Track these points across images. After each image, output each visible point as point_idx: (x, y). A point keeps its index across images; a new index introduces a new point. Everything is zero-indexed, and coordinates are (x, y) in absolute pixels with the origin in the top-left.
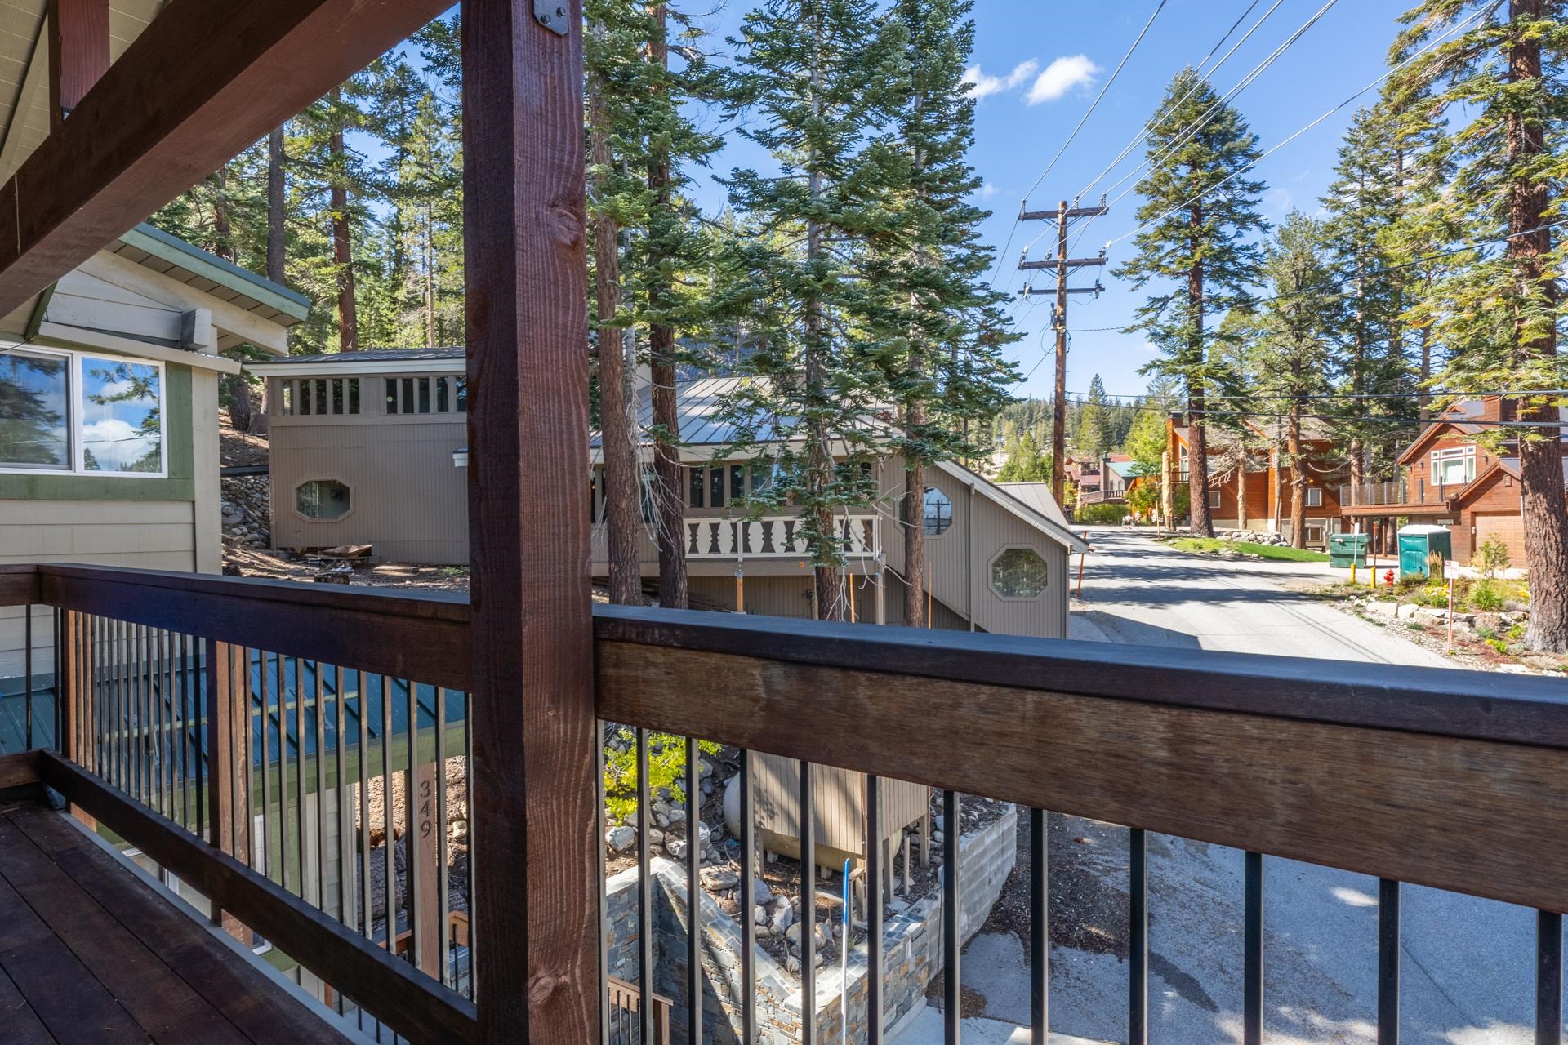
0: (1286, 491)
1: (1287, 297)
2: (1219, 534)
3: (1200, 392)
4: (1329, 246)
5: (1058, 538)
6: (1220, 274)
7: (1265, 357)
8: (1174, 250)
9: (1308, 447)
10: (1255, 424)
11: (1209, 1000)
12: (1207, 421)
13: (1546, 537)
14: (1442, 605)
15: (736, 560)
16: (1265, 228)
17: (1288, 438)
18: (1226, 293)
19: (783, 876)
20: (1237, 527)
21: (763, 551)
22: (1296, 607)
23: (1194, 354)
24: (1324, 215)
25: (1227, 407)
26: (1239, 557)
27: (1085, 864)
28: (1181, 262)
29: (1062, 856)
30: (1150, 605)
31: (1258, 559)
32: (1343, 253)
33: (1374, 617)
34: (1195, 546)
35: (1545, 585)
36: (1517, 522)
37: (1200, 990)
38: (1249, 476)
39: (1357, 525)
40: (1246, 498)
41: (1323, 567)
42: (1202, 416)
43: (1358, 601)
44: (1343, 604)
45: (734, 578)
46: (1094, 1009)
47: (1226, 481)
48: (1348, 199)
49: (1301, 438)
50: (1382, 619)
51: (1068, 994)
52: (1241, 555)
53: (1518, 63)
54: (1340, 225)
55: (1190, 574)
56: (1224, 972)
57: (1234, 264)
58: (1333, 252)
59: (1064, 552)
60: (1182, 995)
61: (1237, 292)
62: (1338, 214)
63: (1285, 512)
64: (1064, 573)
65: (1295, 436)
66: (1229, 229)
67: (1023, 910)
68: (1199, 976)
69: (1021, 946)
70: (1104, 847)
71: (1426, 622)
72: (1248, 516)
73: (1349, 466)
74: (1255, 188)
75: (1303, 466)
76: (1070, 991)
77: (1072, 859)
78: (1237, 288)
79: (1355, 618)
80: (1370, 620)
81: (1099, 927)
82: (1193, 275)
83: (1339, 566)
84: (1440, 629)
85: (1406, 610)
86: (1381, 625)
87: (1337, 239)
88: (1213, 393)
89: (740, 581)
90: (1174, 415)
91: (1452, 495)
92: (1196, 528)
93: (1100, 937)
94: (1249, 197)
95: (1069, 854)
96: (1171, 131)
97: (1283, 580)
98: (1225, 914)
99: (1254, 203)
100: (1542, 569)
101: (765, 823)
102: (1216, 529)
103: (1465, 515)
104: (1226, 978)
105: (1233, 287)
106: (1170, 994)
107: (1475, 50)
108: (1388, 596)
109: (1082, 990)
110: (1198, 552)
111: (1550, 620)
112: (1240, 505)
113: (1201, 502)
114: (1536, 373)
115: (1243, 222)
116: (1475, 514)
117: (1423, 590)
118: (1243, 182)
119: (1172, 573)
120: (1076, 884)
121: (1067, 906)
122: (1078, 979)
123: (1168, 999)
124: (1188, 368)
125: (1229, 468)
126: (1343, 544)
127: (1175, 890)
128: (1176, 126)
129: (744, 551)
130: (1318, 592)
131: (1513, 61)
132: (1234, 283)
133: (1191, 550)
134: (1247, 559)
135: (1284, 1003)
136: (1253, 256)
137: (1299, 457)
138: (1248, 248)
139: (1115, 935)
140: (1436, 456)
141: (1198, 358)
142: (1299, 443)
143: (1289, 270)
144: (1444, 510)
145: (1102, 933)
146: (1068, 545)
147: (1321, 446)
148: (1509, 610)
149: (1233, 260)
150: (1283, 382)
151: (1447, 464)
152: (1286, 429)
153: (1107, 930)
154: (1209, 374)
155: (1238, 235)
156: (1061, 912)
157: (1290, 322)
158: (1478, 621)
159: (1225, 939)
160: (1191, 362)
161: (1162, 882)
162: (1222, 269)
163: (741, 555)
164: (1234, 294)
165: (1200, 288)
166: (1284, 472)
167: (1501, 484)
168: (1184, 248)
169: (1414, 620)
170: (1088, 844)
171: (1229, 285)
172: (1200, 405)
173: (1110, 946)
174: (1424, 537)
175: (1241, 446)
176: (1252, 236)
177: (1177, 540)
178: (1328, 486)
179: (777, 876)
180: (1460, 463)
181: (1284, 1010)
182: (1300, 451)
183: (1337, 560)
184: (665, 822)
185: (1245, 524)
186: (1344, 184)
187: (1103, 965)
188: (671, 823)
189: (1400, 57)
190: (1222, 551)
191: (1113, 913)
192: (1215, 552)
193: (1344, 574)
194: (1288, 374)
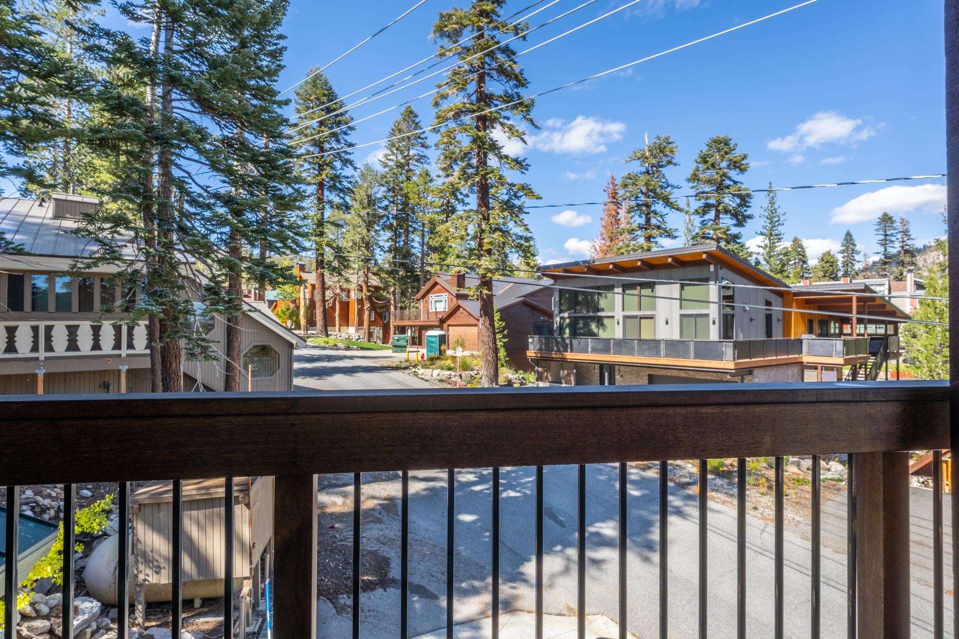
0: (361, 312)
1: (364, 208)
2: (330, 335)
3: (322, 255)
4: (383, 185)
5: (288, 338)
6: (333, 188)
7: (353, 238)
8: (309, 169)
9: (372, 289)
10: (348, 273)
11: (433, 594)
12: (326, 270)
13: (489, 337)
14: (450, 369)
15: (37, 359)
16: (355, 168)
17: (363, 284)
18: (337, 200)
19: (159, 619)
20: (335, 331)
21: (67, 350)
22: (388, 374)
23: (320, 231)
24: (382, 170)
25: (336, 264)
26: (348, 348)
27: (342, 541)
28: (314, 177)
29: (328, 540)
30: (317, 378)
31: (357, 349)
32: (389, 190)
33: (423, 377)
34: (325, 342)
35: (489, 358)
36: (474, 330)
37: (428, 591)
38: (341, 303)
39: (409, 331)
40: (340, 315)
41: (389, 353)
42: (323, 268)
43: (413, 370)
44: (407, 371)
45: (35, 376)
46: (385, 625)
47: (330, 305)
48: (391, 163)
49: (369, 284)
50: (427, 378)
51: (368, 622)
52: (349, 347)
53: (480, 123)
54: (388, 176)
55: (330, 358)
56: (433, 576)
57: (341, 184)
58: (384, 189)
59: (291, 346)
60: (421, 597)
61: (342, 200)
62: (387, 169)
63: (360, 323)
64: (290, 359)
65: (366, 282)
66: (338, 164)
67: (324, 581)
68: (423, 583)
69: (330, 604)
70: (348, 527)
71: (444, 378)
72: (340, 325)
73: (389, 301)
74: (351, 145)
75: (370, 298)
76: (368, 620)
77: (334, 540)
78: (343, 198)
79: (415, 378)
80: (422, 379)
81: (367, 575)
82: (319, 186)
83: (396, 352)
84: (450, 381)
85: (436, 372)
86: (427, 381)
87: (386, 182)
88: (329, 255)
89: (41, 378)
90: (300, 265)
91: (440, 317)
92: (319, 332)
93: (370, 581)
94: (349, 150)
95: (331, 537)
96: (309, 100)
97: (376, 360)
98: (421, 545)
99: (350, 154)
100: (488, 351)
101: (150, 579)
102: (329, 333)
103: (445, 325)
104: (435, 579)
105: (341, 198)
106: (415, 599)
107: (465, 112)
108: (425, 366)
109: (374, 617)
110: (327, 346)
111: (491, 374)
112: (337, 319)
113: (322, 316)
114: (487, 263)
115: (346, 162)
116: (449, 326)
117: (438, 363)
118: (346, 141)
119: (320, 359)
120: (345, 554)
121: (346, 569)
122: (369, 611)
123: (416, 601)
124: (317, 239)
125: (332, 298)
126: (398, 340)
127: (394, 540)
128: (312, 98)
129: (46, 351)
130: (394, 365)
131: (478, 122)
132: (341, 195)
133: (323, 345)
134: (352, 349)
135: (462, 581)
136: (350, 182)
137: (368, 294)
138: (348, 177)
139: (377, 576)
140: (432, 297)
141: (322, 234)
142: (368, 287)
143: (364, 194)
144: (437, 323)
145: (370, 578)
146: (294, 342)
147: (377, 288)
148: (472, 370)
149: (340, 182)
150: (360, 253)
151: (436, 302)
152: (362, 279)
153: (372, 575)
154: (329, 245)
155: (342, 169)
156: (344, 574)
157: (364, 221)
158: (463, 376)
159: (426, 558)
160: (318, 235)
161: (385, 537)
162: (334, 185)
163: (42, 354)
164: (341, 201)
165: (322, 194)
166: (360, 302)
167: (459, 312)
168: (314, 169)
169: (440, 378)
170: (338, 528)
171: (339, 196)
172: (322, 262)
173: (377, 584)
174: (436, 336)
175: (338, 285)
176: (348, 171)
177: (313, 339)
178: (378, 310)
179: (154, 620)
180: (441, 301)
181: (464, 585)
182: (369, 291)
183: (395, 348)
184: (45, 610)
185: (340, 329)
186: (390, 155)
187: (378, 596)
188: (51, 609)
189: (437, 104)
190: (340, 345)
191: (371, 564)
192: (336, 345)
193: (402, 356)
194: (363, 249)
